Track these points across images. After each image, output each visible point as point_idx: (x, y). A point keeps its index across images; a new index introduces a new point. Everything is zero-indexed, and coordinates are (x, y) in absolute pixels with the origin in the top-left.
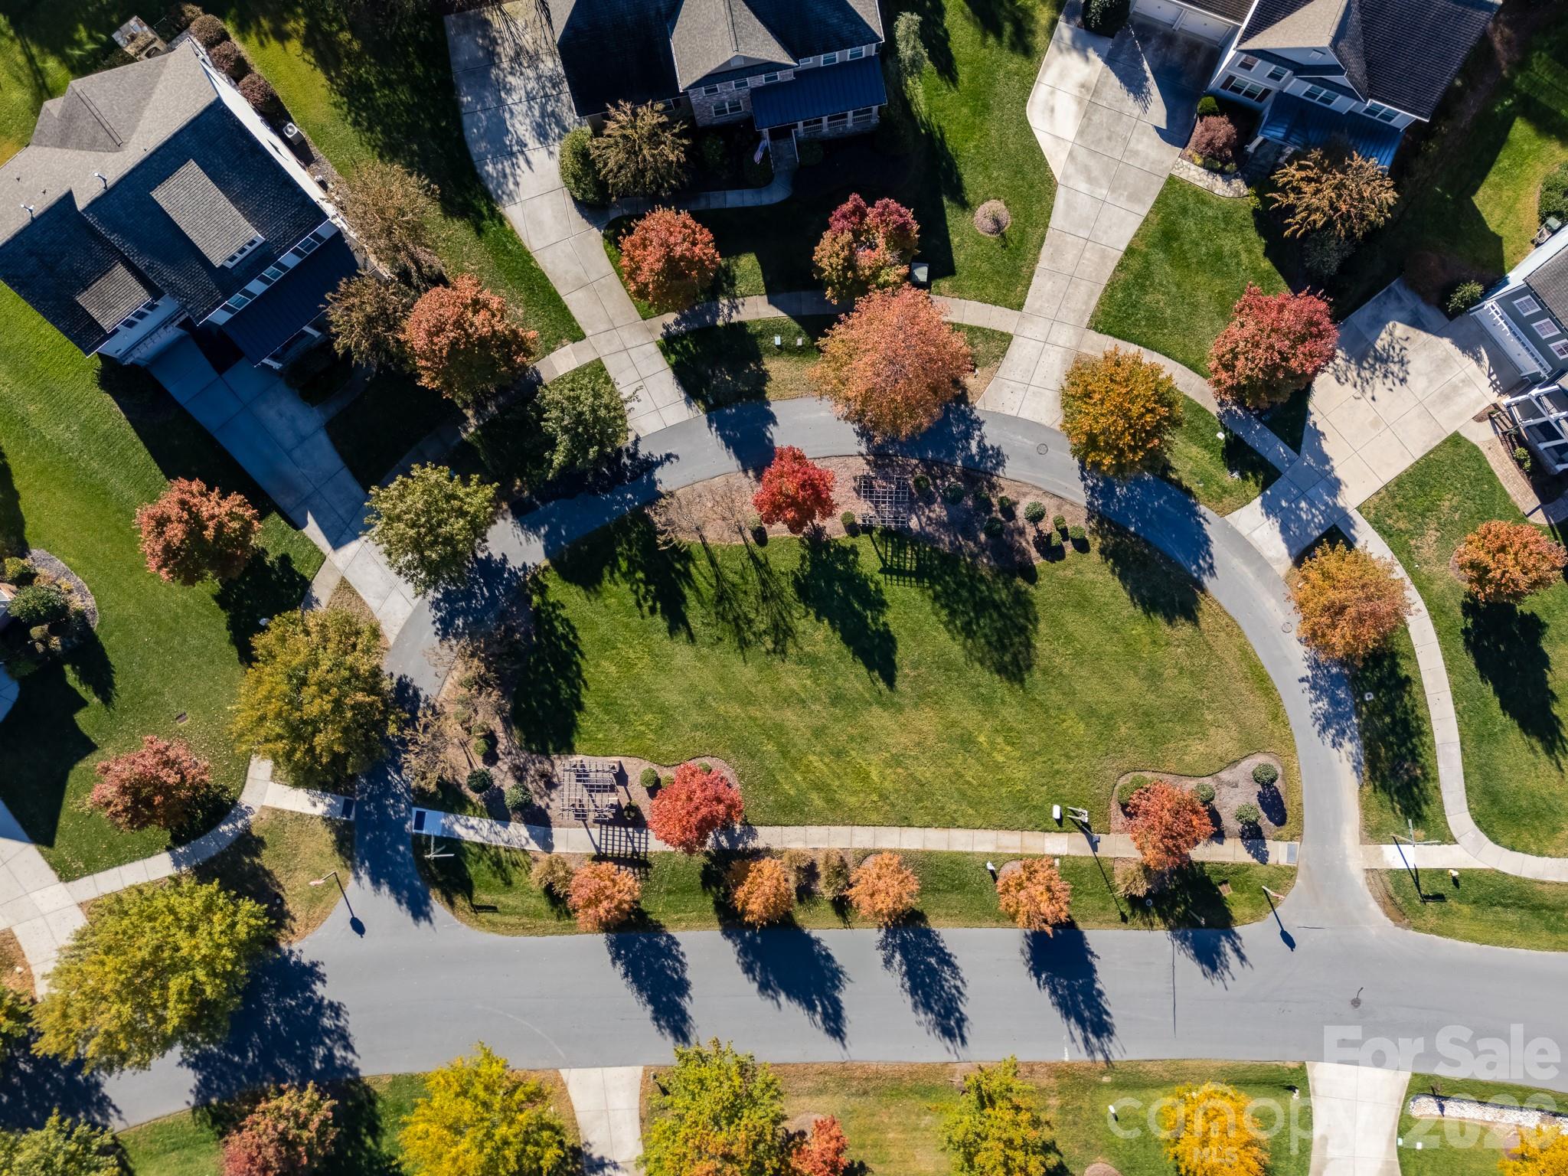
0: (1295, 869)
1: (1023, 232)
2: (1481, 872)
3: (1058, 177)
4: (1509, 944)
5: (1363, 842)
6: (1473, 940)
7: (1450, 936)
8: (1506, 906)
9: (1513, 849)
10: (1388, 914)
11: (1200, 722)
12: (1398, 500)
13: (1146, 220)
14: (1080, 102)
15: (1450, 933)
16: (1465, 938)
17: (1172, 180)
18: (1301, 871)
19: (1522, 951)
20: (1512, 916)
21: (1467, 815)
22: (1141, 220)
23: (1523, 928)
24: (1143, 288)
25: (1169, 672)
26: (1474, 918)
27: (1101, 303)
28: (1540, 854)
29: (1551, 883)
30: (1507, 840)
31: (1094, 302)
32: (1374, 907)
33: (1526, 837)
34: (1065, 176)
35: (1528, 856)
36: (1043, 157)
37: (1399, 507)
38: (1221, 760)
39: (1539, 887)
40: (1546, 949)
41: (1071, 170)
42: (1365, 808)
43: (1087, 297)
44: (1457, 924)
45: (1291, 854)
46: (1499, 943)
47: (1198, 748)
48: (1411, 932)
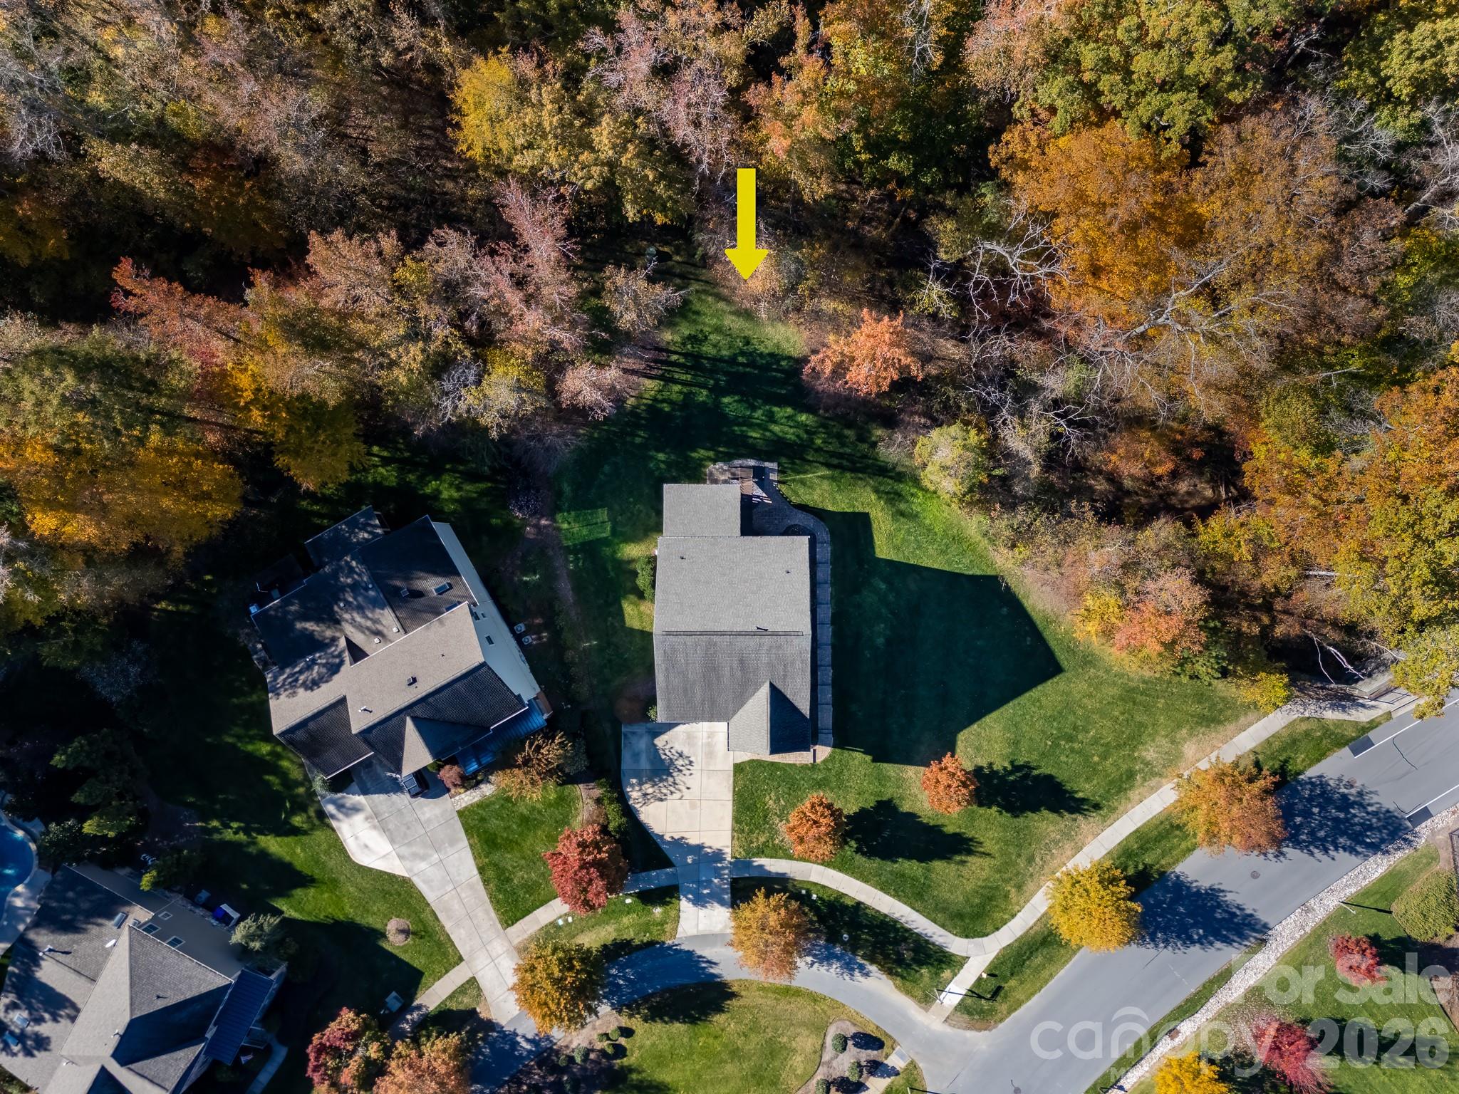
0: (912, 1062)
1: (421, 921)
2: (997, 958)
3: (406, 875)
4: (1051, 976)
5: (927, 1010)
6: (1033, 994)
7: (1020, 1005)
8: (1029, 958)
9: (998, 929)
10: (980, 1030)
11: (784, 1047)
12: (746, 829)
13: (471, 846)
14: (375, 827)
15: (1019, 1004)
16: (1028, 998)
17: (461, 814)
18: (916, 1059)
19: (1062, 973)
20: (1038, 960)
21: (957, 939)
22: (468, 849)
23: (1050, 960)
24: (508, 880)
25: (740, 1043)
26: (1022, 983)
27: (497, 910)
28: (1013, 916)
29: (1035, 924)
30: (990, 928)
31: (493, 914)
32: (970, 1034)
33: (997, 915)
34: (409, 870)
35: (1009, 924)
36: (388, 874)
37: (751, 831)
38: (815, 1052)
39: (1032, 932)
40: (1070, 959)
41: (408, 864)
42: (908, 993)
43: (486, 915)
44: (1019, 995)
45: (902, 1057)
46: (1046, 982)
47: (797, 1061)
48: (1001, 1026)
